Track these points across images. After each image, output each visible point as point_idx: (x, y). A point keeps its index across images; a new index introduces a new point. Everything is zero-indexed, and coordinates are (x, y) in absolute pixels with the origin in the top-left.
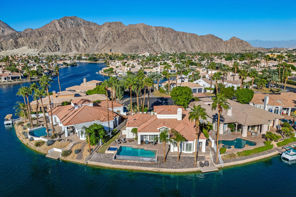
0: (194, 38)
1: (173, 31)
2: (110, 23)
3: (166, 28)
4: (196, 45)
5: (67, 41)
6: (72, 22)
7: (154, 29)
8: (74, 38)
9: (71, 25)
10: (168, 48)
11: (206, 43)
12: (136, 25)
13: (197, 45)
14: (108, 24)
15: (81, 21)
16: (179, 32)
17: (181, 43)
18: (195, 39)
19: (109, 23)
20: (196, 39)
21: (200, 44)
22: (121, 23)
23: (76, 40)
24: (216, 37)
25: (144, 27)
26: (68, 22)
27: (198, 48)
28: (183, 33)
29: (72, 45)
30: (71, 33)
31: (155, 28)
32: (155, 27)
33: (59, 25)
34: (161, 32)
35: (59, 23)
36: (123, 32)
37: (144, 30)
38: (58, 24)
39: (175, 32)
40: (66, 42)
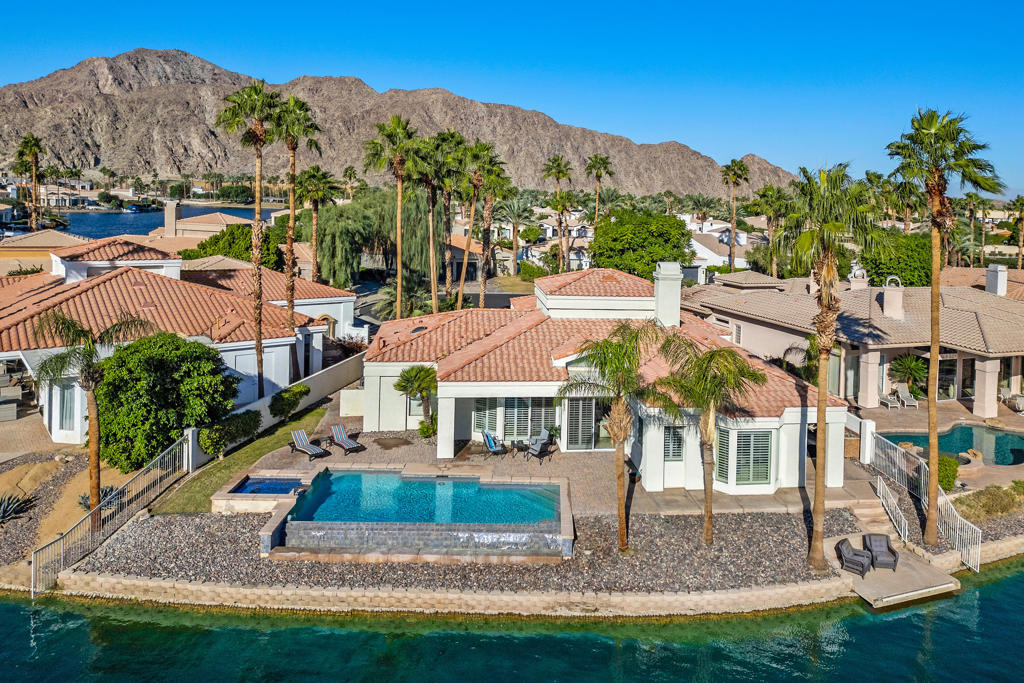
0: (619, 151)
1: (548, 122)
2: (319, 81)
3: (523, 111)
4: (627, 174)
5: (136, 131)
6: (168, 70)
7: (482, 111)
8: (169, 121)
9: (160, 78)
10: (533, 179)
11: (662, 171)
12: (415, 91)
13: (632, 174)
14: (308, 83)
15: (203, 69)
16: (570, 128)
17: (578, 164)
18: (623, 155)
19: (313, 78)
20: (626, 153)
21: (642, 170)
22: (359, 82)
23: (176, 131)
24: (694, 153)
25: (445, 102)
26: (151, 68)
27: (635, 185)
28: (584, 130)
29: (157, 148)
30: (156, 103)
31: (484, 108)
32: (487, 105)
33: (110, 77)
34: (508, 123)
35: (111, 68)
36: (368, 112)
37: (446, 112)
38: (106, 71)
39: (557, 126)
40: (132, 137)
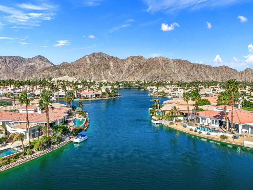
0: (208, 69)
2: (133, 57)
3: (182, 60)
5: (98, 71)
6: (99, 57)
8: (104, 69)
10: (185, 78)
11: (221, 74)
12: (155, 58)
13: (212, 75)
15: (106, 56)
16: (194, 64)
17: (197, 73)
21: (215, 74)
22: (142, 57)
24: (230, 68)
25: (163, 60)
26: (96, 57)
27: (213, 78)
28: (198, 64)
29: (102, 75)
30: (102, 65)
32: (173, 60)
33: (89, 59)
34: (178, 64)
36: (144, 64)
39: (191, 63)
